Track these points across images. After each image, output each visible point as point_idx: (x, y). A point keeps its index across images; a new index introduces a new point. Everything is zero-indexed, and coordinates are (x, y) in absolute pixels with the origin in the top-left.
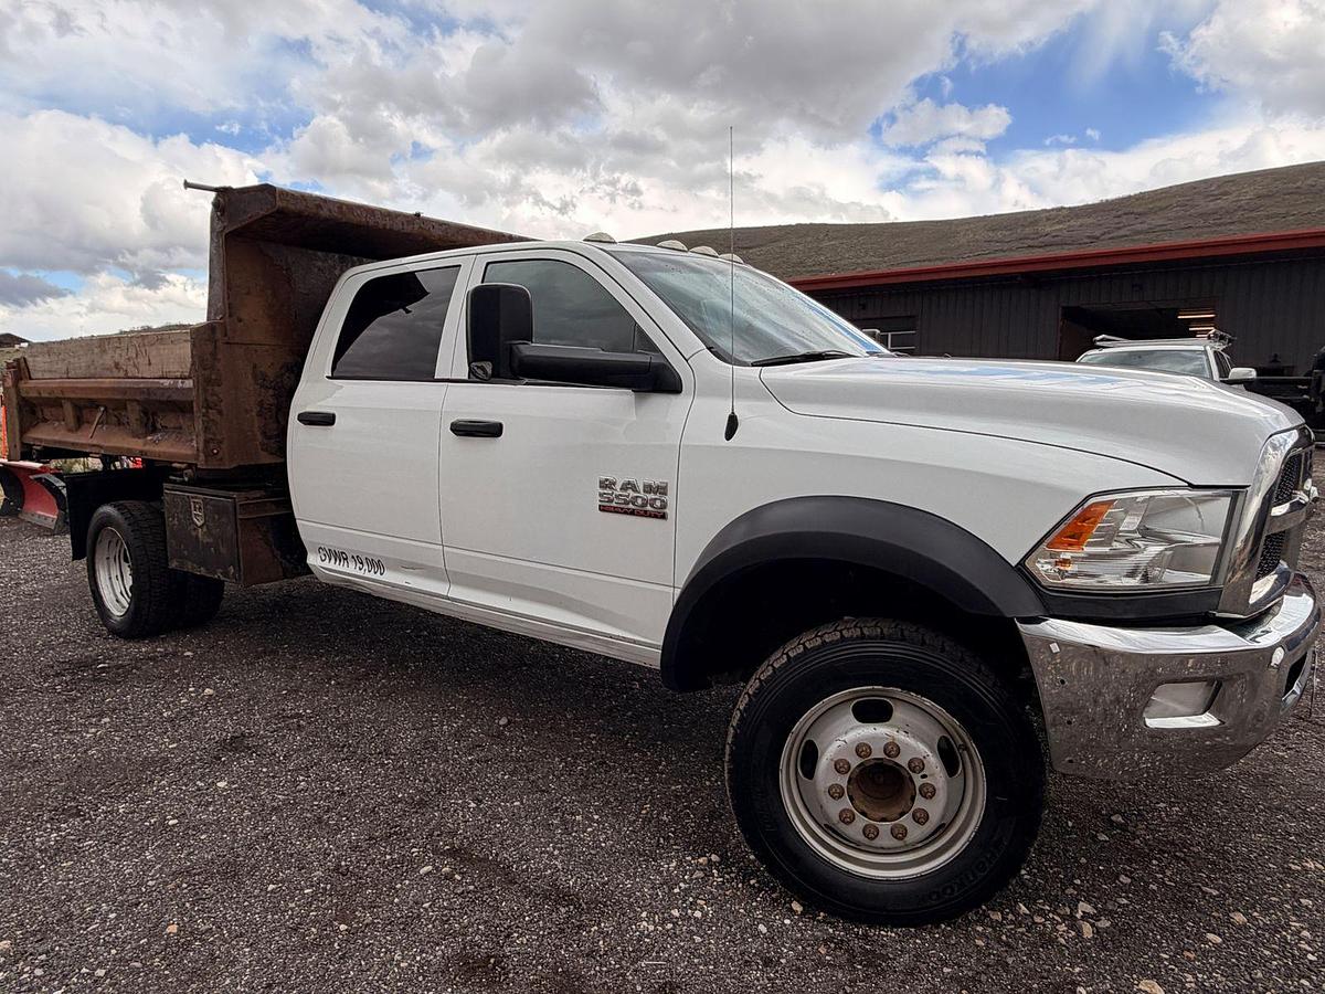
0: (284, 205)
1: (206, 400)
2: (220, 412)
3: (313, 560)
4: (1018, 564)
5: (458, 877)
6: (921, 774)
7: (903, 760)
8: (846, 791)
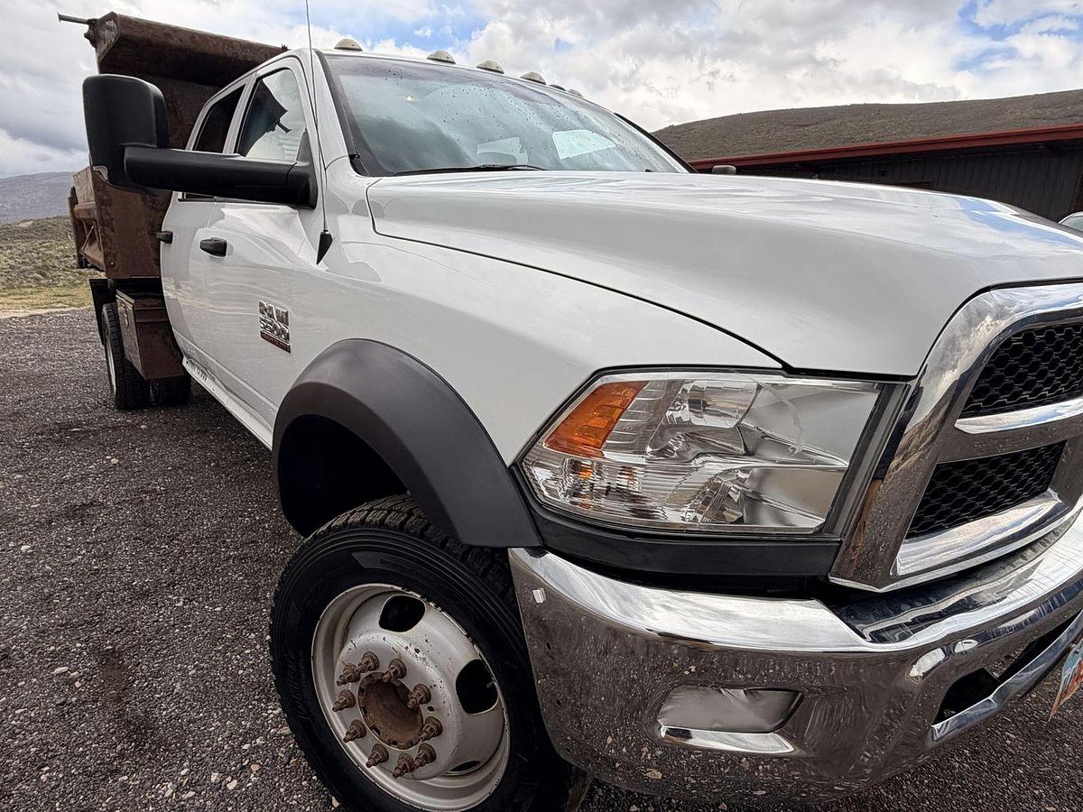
1: (102, 218)
3: (184, 362)
4: (514, 464)
5: (77, 684)
6: (427, 705)
7: (409, 683)
8: (357, 701)
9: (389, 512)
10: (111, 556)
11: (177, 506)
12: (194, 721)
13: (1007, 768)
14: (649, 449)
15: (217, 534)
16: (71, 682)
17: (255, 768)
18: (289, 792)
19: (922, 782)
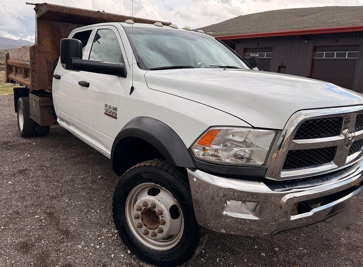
0: (51, 9)
1: (32, 69)
2: (36, 73)
3: (58, 120)
4: (189, 148)
5: (43, 221)
6: (162, 216)
7: (156, 210)
8: (140, 217)
9: (152, 163)
10: (39, 186)
11: (56, 171)
12: (82, 232)
13: (339, 257)
14: (222, 145)
15: (72, 180)
16: (41, 220)
17: (103, 243)
18: (115, 250)
19: (310, 259)
